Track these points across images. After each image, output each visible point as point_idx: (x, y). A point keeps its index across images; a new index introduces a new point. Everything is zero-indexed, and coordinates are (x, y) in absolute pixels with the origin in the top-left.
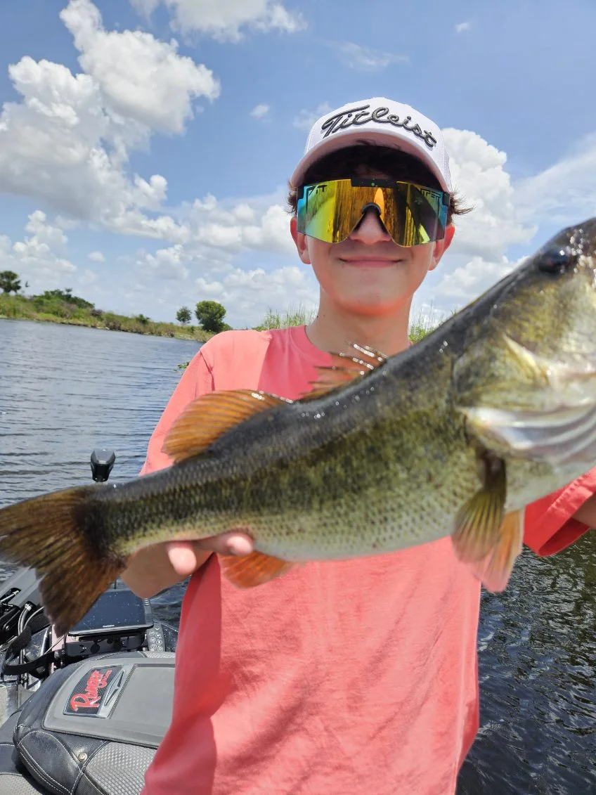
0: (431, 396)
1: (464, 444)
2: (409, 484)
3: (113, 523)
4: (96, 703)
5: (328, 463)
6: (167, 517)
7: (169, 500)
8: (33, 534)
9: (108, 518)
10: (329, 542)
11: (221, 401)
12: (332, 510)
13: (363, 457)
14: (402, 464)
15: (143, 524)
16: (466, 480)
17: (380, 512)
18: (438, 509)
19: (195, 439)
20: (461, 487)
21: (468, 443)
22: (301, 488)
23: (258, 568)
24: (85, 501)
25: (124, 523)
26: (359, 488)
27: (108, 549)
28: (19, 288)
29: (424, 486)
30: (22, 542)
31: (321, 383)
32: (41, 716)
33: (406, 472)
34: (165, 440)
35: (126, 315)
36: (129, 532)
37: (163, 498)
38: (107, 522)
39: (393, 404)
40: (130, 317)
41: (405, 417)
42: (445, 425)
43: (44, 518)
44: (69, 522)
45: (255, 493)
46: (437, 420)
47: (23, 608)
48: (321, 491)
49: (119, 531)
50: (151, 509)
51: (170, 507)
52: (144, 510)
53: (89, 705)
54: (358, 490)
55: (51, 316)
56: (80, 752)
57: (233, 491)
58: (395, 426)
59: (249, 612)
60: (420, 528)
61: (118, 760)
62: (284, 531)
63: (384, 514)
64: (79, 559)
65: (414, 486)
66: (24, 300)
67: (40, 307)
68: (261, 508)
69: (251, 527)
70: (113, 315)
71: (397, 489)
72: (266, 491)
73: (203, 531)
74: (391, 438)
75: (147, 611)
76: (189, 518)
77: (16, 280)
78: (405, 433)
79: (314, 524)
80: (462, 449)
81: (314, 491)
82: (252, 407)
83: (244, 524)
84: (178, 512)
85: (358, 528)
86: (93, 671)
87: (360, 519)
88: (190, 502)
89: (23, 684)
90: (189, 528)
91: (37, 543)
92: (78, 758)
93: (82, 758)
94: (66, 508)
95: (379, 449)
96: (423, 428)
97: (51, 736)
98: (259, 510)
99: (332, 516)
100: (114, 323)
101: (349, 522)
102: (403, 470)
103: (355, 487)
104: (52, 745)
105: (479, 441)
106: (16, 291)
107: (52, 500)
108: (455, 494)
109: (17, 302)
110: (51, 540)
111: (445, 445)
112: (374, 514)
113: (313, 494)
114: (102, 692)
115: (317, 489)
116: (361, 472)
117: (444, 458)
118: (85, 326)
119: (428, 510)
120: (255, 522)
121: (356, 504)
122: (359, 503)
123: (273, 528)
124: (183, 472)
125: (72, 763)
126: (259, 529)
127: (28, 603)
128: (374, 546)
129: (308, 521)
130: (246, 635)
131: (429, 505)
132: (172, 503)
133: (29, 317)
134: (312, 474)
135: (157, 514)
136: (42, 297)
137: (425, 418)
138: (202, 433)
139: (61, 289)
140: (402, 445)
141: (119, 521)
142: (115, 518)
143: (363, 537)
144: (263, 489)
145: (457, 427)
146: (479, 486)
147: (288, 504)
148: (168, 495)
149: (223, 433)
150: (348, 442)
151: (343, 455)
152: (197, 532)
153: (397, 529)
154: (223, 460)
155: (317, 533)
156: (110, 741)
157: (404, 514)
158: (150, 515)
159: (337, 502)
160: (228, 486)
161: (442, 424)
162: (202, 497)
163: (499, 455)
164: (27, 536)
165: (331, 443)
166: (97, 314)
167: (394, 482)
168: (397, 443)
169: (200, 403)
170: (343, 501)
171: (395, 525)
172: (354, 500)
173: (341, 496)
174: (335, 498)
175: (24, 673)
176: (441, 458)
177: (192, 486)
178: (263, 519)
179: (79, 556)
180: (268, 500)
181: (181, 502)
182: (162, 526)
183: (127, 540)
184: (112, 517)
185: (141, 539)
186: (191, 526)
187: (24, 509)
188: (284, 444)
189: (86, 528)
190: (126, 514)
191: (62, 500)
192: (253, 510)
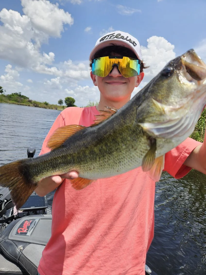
0: (130, 121)
1: (142, 135)
2: (126, 150)
3: (32, 171)
4: (26, 231)
5: (100, 145)
6: (50, 168)
7: (50, 162)
8: (7, 176)
9: (30, 169)
10: (103, 171)
11: (65, 129)
12: (103, 160)
13: (111, 142)
14: (123, 143)
15: (42, 171)
16: (144, 147)
17: (118, 160)
18: (136, 157)
19: (58, 142)
20: (143, 149)
21: (144, 134)
22: (93, 154)
23: (82, 183)
24: (22, 164)
25: (36, 171)
26: (111, 153)
27: (31, 180)
28: (3, 92)
29: (131, 150)
30: (4, 179)
31: (97, 120)
32: (8, 235)
33: (125, 145)
34: (47, 143)
35: (40, 102)
36: (38, 174)
37: (48, 162)
38: (30, 171)
39: (119, 125)
40: (42, 102)
41: (123, 128)
42: (136, 130)
43: (10, 171)
44: (18, 171)
45: (78, 157)
46: (133, 128)
47: (4, 201)
48: (99, 154)
49: (34, 173)
50: (44, 166)
51: (51, 164)
52: (42, 166)
53: (24, 232)
54: (110, 153)
55: (14, 102)
56: (21, 247)
57: (71, 157)
58: (120, 131)
59: (77, 198)
60: (131, 164)
61: (33, 249)
62: (89, 169)
63: (119, 160)
64: (22, 184)
65: (128, 150)
66: (4, 96)
67: (10, 99)
68: (81, 162)
69: (78, 169)
70: (36, 102)
71: (122, 152)
72: (82, 156)
73: (62, 172)
74: (119, 135)
75: (46, 202)
76: (57, 167)
77: (2, 89)
78: (123, 133)
79: (98, 166)
80: (142, 137)
81: (97, 155)
82: (76, 130)
83: (76, 168)
84: (53, 166)
85: (112, 165)
86: (26, 221)
87: (112, 163)
88: (57, 162)
89: (4, 226)
90: (58, 171)
91: (8, 179)
92: (20, 248)
93: (21, 249)
94: (17, 167)
95: (116, 139)
96: (129, 131)
97: (11, 241)
98: (80, 163)
99: (103, 163)
100: (36, 104)
101: (109, 164)
102: (124, 145)
103: (110, 152)
104: (11, 244)
105: (147, 134)
106: (2, 93)
107: (12, 165)
108: (141, 151)
109: (2, 97)
110: (12, 178)
111: (136, 136)
112: (116, 160)
113: (97, 156)
114: (28, 228)
115: (98, 154)
116: (111, 147)
117: (137, 140)
118: (26, 105)
119: (133, 157)
120: (79, 167)
121: (110, 158)
122: (111, 157)
123: (85, 169)
124: (54, 153)
125: (18, 250)
126: (81, 169)
127: (5, 199)
128: (118, 171)
129: (96, 165)
130: (77, 205)
131: (133, 156)
132: (51, 163)
133: (6, 102)
134: (96, 150)
135: (46, 167)
136: (11, 95)
137: (129, 128)
138: (59, 140)
139: (18, 93)
140: (123, 137)
141: (34, 170)
142: (33, 170)
143: (114, 169)
144: (81, 156)
145: (140, 130)
146: (149, 148)
147: (89, 160)
148: (50, 160)
149: (67, 139)
150: (106, 138)
151: (105, 142)
152: (60, 172)
153: (124, 165)
154: (67, 148)
155: (99, 169)
156: (30, 243)
157: (125, 159)
158: (44, 168)
159: (104, 158)
160: (70, 156)
161: (135, 129)
162: (61, 160)
163: (154, 137)
164: (4, 177)
165: (101, 139)
166: (30, 101)
167: (121, 149)
168: (121, 137)
169: (58, 130)
170: (106, 157)
171: (123, 163)
172: (109, 157)
173: (105, 156)
174: (103, 156)
175: (4, 223)
176: (135, 140)
177: (58, 157)
178: (82, 166)
179: (22, 183)
180: (83, 159)
181: (54, 162)
182: (48, 171)
183: (37, 176)
184: (31, 169)
185: (42, 176)
186: (58, 170)
187: (3, 168)
188: (86, 140)
189: (24, 173)
190: (36, 168)
191: (15, 165)
192: (78, 163)
